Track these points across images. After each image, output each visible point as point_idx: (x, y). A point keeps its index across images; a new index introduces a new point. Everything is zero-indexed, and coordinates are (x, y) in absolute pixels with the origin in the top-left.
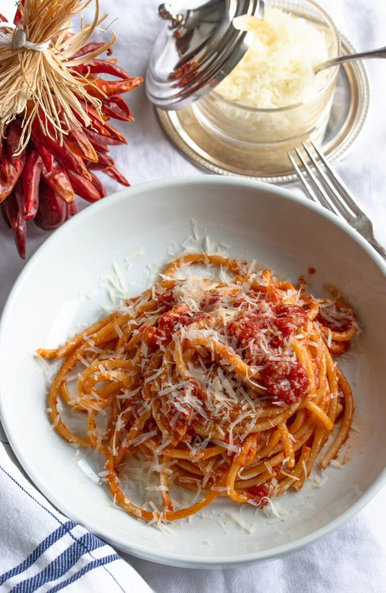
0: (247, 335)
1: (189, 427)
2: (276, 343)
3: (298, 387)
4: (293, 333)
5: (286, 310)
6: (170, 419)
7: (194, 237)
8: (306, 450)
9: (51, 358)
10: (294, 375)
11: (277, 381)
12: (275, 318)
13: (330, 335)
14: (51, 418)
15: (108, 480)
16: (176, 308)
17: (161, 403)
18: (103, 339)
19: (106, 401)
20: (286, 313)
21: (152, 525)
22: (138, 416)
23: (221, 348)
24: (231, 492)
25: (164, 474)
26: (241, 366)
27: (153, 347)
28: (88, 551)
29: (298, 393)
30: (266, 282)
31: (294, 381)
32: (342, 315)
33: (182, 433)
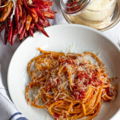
1: (51, 87)
2: (85, 84)
3: (80, 97)
4: (91, 84)
5: (96, 79)
6: (48, 82)
7: (97, 51)
8: (76, 115)
9: (41, 52)
10: (82, 93)
13: (105, 94)
15: (28, 86)
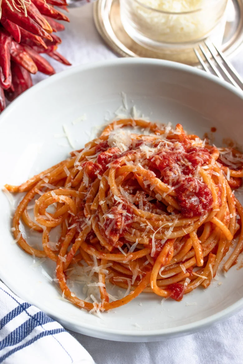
0: (165, 164)
1: (120, 235)
2: (187, 171)
3: (205, 203)
4: (200, 164)
5: (195, 150)
6: (106, 229)
7: (124, 107)
8: (212, 257)
9: (16, 192)
10: (201, 193)
11: (188, 197)
12: (186, 153)
13: (229, 172)
14: (14, 235)
15: (58, 280)
16: (110, 150)
17: (99, 218)
18: (55, 178)
19: (57, 220)
20: (194, 152)
21: (92, 313)
22: (82, 230)
23: (144, 172)
24: (154, 286)
25: (102, 274)
26: (160, 185)
27: (93, 177)
28: (40, 324)
29: (205, 206)
30: (179, 131)
31: (202, 198)
32: (237, 159)
33: (115, 239)
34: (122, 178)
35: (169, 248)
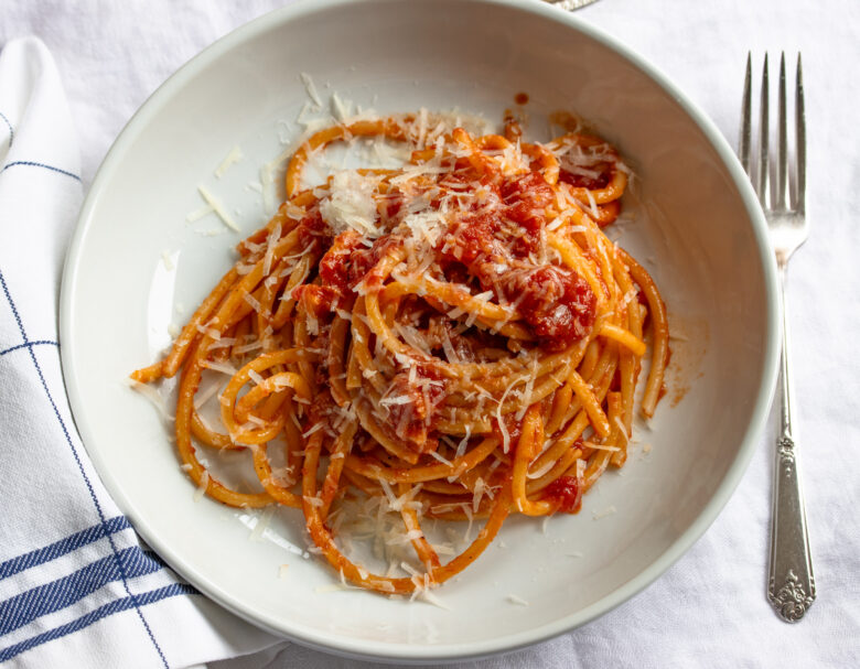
0: (475, 252)
1: (428, 428)
2: (523, 249)
3: (583, 312)
4: (543, 224)
5: (515, 186)
6: (396, 426)
7: (314, 103)
8: (615, 400)
10: (571, 293)
11: (549, 314)
12: (506, 207)
13: (592, 198)
14: (195, 482)
15: (321, 548)
16: (340, 240)
17: (370, 403)
18: (230, 321)
19: (276, 423)
20: (518, 193)
21: (417, 599)
22: (338, 434)
24: (523, 506)
25: (408, 511)
27: (325, 316)
29: (585, 320)
30: (465, 148)
31: (574, 304)
32: (596, 157)
33: (421, 440)
34: (394, 307)
35: (535, 423)
